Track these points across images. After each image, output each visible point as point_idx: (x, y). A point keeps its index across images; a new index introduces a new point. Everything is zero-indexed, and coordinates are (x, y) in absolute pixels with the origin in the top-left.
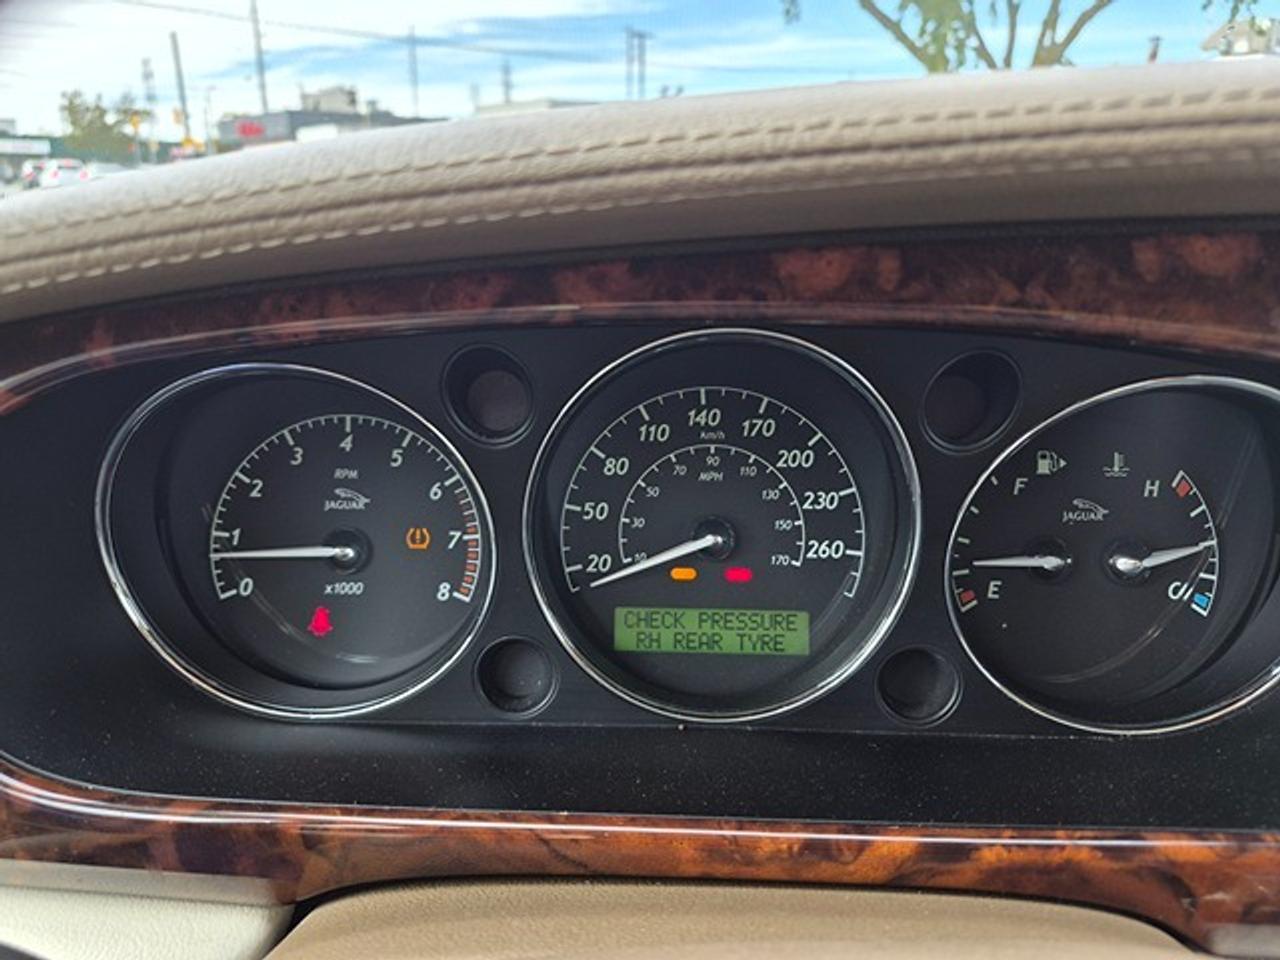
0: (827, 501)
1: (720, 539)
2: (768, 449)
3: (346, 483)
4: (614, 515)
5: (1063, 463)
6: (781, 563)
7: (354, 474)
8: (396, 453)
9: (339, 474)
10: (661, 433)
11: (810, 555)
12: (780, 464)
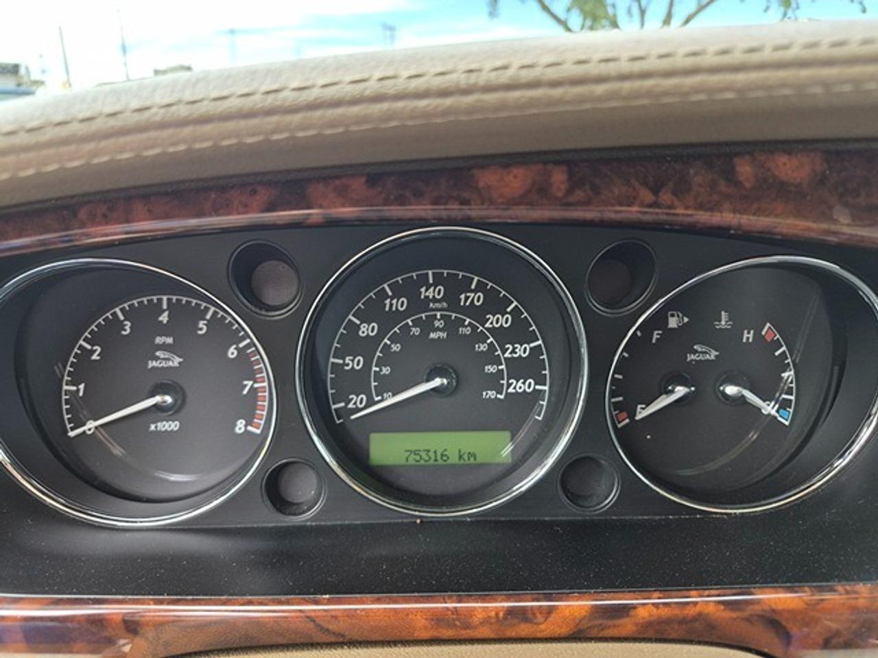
0: (522, 351)
1: (445, 381)
2: (479, 314)
3: (164, 347)
4: (367, 365)
5: (686, 320)
6: (490, 397)
7: (170, 340)
8: (202, 324)
9: (159, 340)
10: (401, 304)
11: (511, 390)
12: (488, 325)
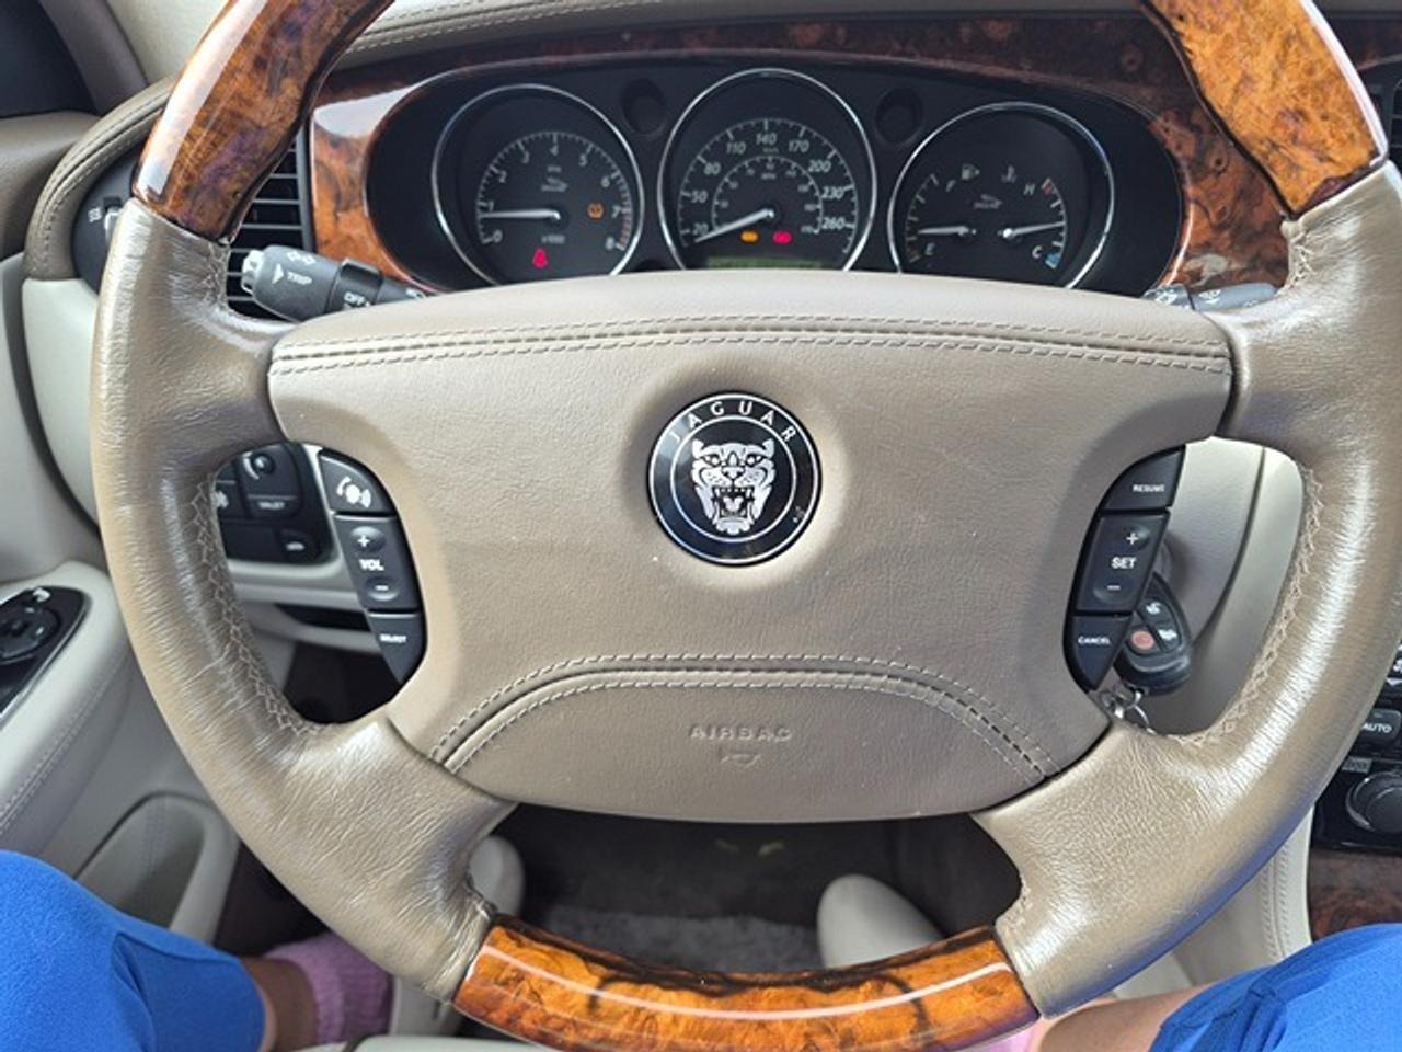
0: (837, 193)
1: (771, 214)
2: (804, 159)
3: (554, 175)
4: (709, 200)
5: (977, 172)
7: (558, 169)
8: (583, 158)
9: (551, 169)
10: (739, 148)
11: (825, 227)
12: (811, 170)
